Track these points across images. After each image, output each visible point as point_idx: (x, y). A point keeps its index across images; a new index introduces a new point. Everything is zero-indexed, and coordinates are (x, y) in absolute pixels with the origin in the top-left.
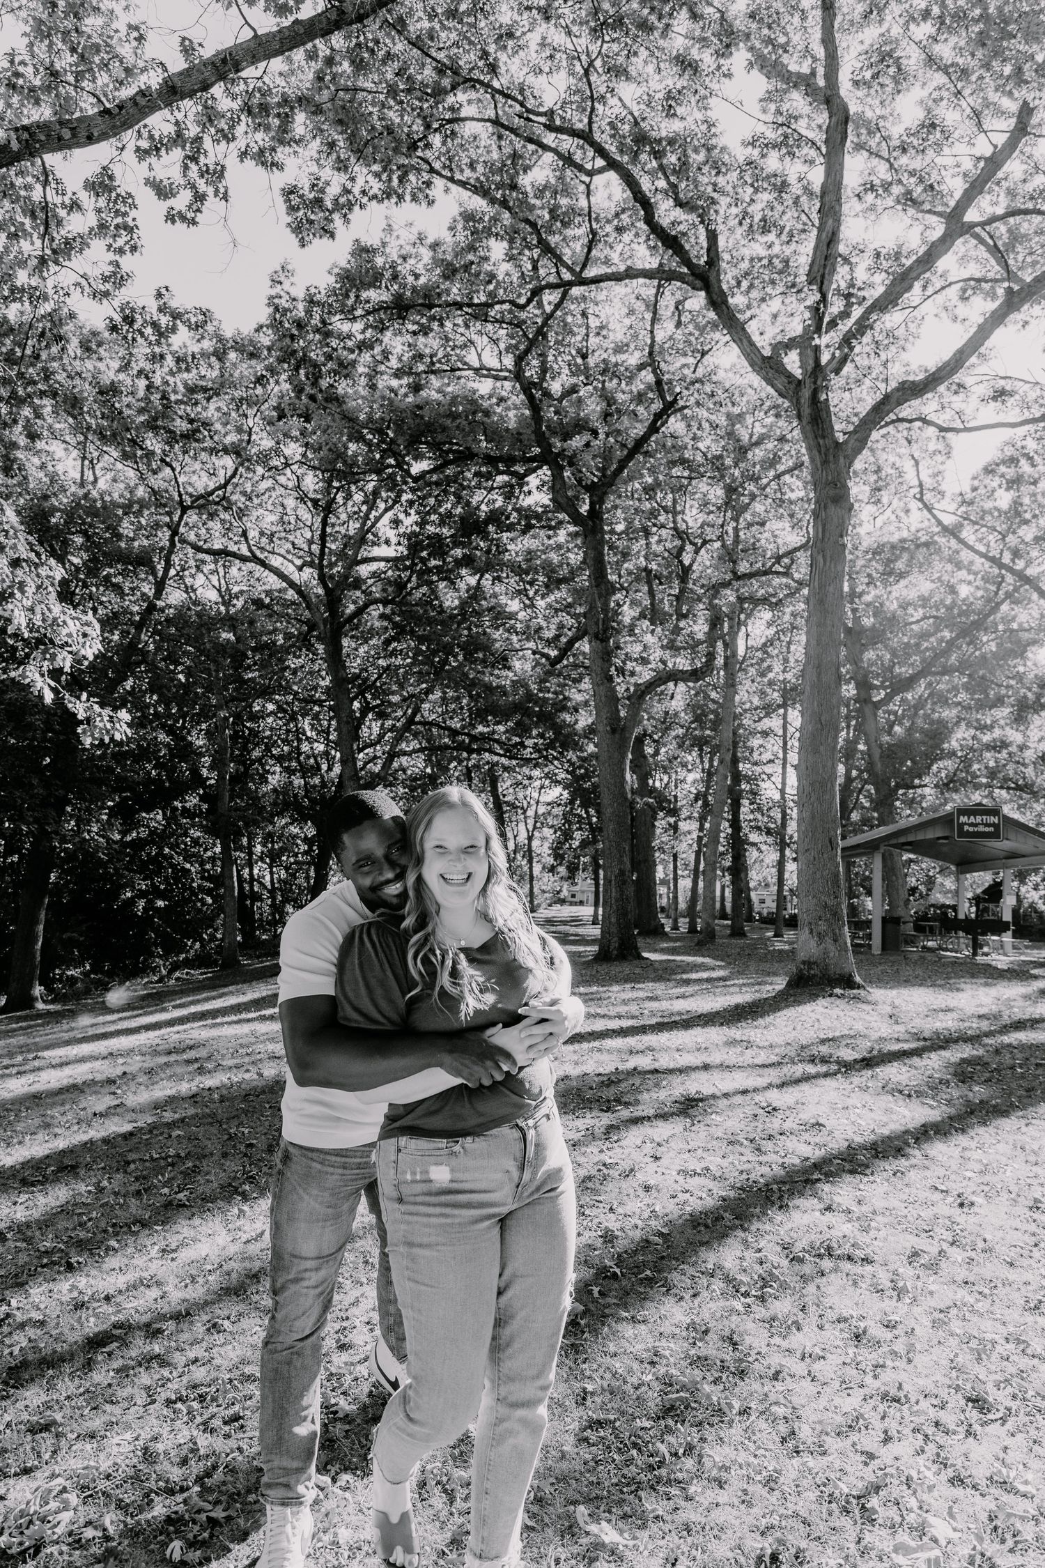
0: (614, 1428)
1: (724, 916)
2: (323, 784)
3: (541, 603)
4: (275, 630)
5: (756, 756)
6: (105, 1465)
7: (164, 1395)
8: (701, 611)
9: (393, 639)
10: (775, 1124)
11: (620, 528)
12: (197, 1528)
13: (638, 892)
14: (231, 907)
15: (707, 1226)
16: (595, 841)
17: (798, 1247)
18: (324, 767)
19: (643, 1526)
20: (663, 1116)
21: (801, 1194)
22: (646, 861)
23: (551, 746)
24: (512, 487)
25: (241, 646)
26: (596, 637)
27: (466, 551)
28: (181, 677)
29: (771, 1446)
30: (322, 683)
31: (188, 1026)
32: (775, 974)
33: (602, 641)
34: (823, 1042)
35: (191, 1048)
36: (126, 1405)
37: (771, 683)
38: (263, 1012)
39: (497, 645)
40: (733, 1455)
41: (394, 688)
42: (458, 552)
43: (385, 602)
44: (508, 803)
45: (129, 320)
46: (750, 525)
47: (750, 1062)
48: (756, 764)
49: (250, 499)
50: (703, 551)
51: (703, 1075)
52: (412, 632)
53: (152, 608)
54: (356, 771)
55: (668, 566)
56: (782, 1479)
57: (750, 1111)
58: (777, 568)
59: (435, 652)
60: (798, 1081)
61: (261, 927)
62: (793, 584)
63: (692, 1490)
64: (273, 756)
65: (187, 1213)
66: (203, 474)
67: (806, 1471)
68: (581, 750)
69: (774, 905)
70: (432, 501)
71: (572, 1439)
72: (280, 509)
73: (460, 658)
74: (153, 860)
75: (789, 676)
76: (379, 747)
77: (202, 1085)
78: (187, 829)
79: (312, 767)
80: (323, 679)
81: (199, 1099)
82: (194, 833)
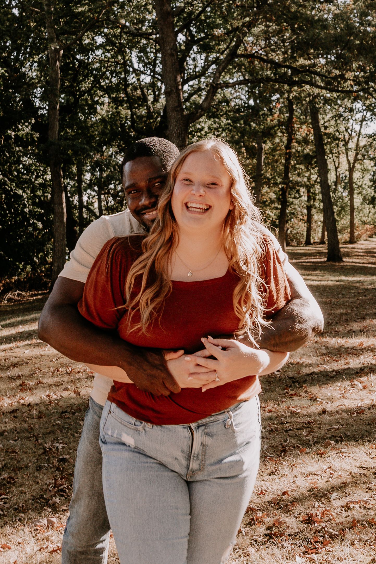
2: (150, 115)
18: (151, 98)
30: (148, 17)
35: (15, 365)
41: (219, 21)
44: (328, 135)
54: (180, 104)
64: (101, 88)
76: (203, 79)
77: (22, 401)
78: (20, 157)
79: (139, 98)
80: (150, 13)
81: (18, 414)
82: (27, 160)
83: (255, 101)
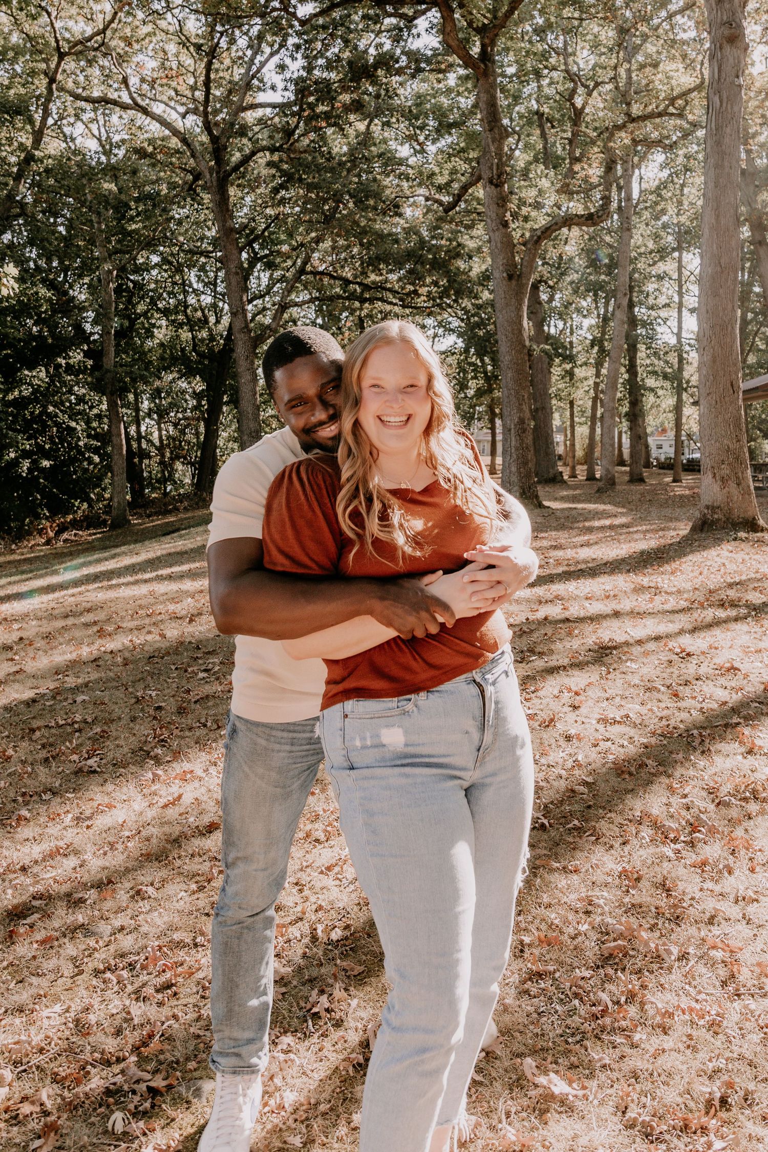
0: (554, 979)
1: (622, 463)
2: (212, 338)
3: (431, 148)
4: (158, 181)
5: (651, 301)
6: (37, 1039)
7: (91, 965)
8: (596, 154)
9: (282, 186)
10: (690, 669)
11: (511, 70)
12: (137, 1098)
13: (535, 440)
14: (120, 464)
15: (631, 774)
16: (490, 390)
17: (724, 790)
18: (212, 320)
19: (591, 1076)
20: (579, 665)
21: (723, 739)
22: (543, 408)
23: (445, 293)
24: (401, 30)
25: (123, 197)
26: (491, 182)
27: (355, 96)
28: (61, 229)
29: (711, 990)
30: (208, 234)
31: (83, 588)
32: (677, 519)
33: (497, 186)
34: (731, 586)
35: (89, 611)
36: (53, 977)
37: (665, 226)
38: (160, 572)
39: (388, 192)
40: (674, 1000)
41: (283, 237)
42: (346, 98)
43: (273, 150)
46: (642, 67)
47: (660, 607)
48: (652, 308)
49: (130, 44)
50: (595, 93)
51: (615, 623)
52: (300, 180)
53: (29, 159)
54: (246, 323)
55: (560, 109)
56: (725, 1023)
57: (664, 657)
58: (671, 110)
59: (325, 201)
60: (710, 626)
61: (150, 484)
62: (687, 126)
63: (637, 1037)
64: (158, 310)
65: (98, 779)
66: (80, 19)
67: (747, 1014)
68: (476, 297)
69: (672, 450)
70: (319, 45)
71: (513, 992)
72: (161, 55)
73: (351, 205)
74: (38, 419)
75: (683, 219)
76: (267, 299)
77: (103, 649)
78: (72, 386)
79: (199, 320)
80: (209, 229)
81: (101, 663)
82: (80, 391)
83: (323, 320)
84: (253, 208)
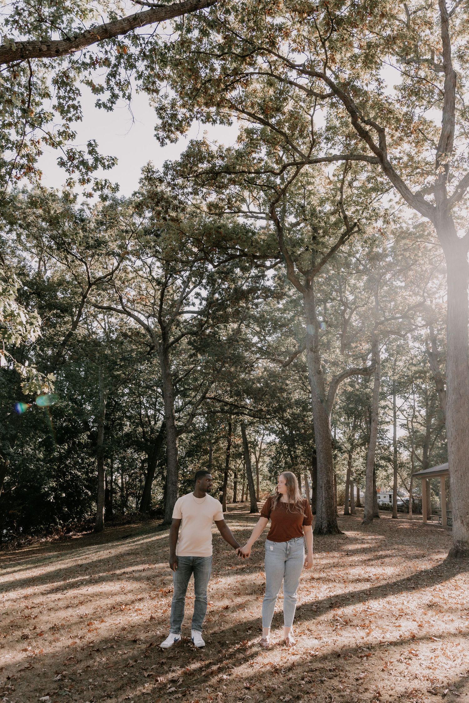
9: (194, 354)
14: (102, 496)
18: (153, 423)
23: (277, 411)
25: (114, 358)
26: (311, 350)
28: (82, 373)
33: (314, 352)
45: (71, 158)
49: (123, 283)
50: (355, 312)
53: (70, 334)
54: (174, 423)
61: (115, 507)
64: (126, 417)
66: (101, 267)
72: (139, 288)
78: (80, 454)
79: (146, 422)
84: (178, 365)
